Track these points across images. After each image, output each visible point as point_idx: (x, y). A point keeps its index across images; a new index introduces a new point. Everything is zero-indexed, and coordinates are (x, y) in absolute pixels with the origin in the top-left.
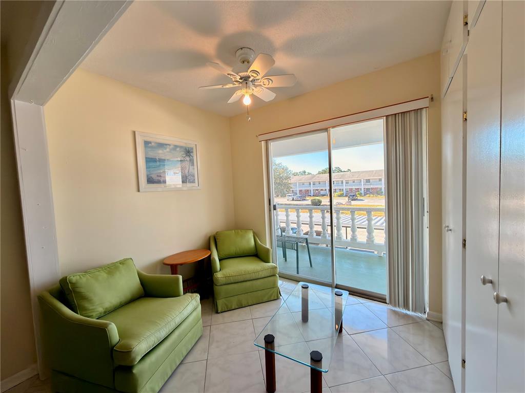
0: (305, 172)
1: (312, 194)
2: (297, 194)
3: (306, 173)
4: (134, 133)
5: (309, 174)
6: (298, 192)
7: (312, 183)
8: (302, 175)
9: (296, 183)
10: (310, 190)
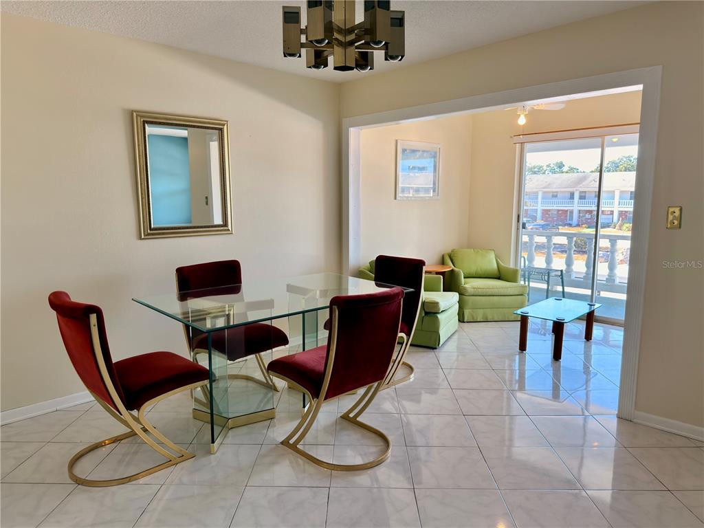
0: (561, 166)
1: (575, 221)
2: (534, 218)
3: (565, 169)
4: (397, 141)
5: (572, 170)
6: (539, 215)
7: (577, 196)
8: (554, 172)
9: (537, 192)
10: (572, 212)
